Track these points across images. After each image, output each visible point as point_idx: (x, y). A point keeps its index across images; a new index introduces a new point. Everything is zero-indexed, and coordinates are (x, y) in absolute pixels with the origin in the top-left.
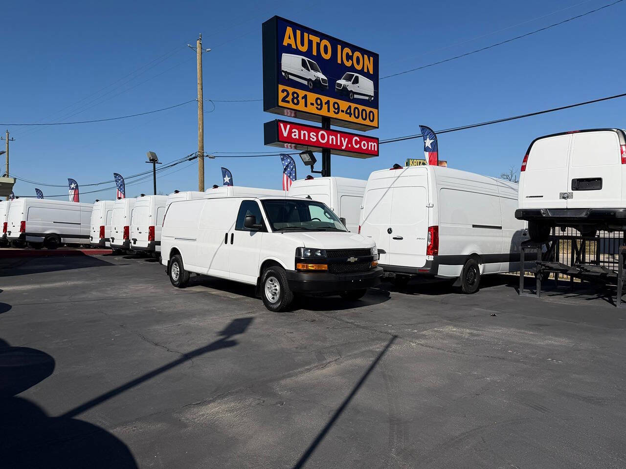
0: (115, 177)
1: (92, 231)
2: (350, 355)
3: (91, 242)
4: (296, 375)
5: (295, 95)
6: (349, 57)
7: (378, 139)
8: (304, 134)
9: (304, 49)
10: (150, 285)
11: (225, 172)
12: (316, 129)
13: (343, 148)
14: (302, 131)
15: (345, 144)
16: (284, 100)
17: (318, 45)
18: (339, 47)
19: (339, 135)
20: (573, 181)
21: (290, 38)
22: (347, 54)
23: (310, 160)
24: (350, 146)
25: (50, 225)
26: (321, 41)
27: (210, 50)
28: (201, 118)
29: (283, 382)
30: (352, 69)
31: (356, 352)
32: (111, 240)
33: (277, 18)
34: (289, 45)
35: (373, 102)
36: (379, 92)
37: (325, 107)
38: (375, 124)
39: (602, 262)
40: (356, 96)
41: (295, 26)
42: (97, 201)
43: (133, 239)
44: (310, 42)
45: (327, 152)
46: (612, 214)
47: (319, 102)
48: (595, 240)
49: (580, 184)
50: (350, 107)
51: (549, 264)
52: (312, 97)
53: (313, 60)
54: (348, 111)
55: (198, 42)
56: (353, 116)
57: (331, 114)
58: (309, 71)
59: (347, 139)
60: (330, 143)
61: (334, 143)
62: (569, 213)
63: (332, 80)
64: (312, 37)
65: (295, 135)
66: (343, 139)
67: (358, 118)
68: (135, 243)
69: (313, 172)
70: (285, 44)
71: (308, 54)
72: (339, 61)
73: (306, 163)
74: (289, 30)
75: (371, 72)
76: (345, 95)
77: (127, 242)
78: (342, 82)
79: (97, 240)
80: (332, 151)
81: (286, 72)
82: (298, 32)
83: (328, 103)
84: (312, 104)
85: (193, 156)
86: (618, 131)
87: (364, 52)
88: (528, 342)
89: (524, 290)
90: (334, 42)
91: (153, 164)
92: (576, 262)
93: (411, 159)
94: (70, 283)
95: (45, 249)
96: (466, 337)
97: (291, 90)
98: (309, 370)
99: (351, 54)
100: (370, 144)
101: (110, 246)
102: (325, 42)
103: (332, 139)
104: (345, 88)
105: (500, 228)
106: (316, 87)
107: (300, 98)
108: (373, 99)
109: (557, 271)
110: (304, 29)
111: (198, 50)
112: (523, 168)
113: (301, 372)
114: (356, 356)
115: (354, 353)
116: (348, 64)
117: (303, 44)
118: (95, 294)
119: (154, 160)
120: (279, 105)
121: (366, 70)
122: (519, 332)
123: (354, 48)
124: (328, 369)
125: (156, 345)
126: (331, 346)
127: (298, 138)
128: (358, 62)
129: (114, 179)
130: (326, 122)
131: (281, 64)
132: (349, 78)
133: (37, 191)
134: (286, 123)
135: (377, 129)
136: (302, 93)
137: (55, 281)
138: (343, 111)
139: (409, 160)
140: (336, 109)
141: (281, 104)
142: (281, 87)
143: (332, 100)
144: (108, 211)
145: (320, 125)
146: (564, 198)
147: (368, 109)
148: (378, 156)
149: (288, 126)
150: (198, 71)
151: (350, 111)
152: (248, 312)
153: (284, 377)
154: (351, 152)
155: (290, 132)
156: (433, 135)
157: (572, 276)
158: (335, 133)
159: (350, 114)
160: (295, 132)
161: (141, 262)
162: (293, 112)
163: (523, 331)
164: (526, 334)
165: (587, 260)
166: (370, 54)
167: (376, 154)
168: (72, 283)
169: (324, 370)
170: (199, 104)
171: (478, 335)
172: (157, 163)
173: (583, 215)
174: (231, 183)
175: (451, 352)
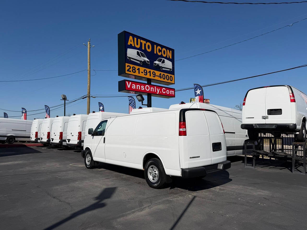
0: (45, 107)
1: (31, 134)
2: (156, 203)
3: (31, 140)
4: (126, 215)
5: (134, 68)
6: (160, 51)
7: (174, 89)
8: (138, 87)
9: (138, 46)
10: (58, 163)
11: (100, 104)
12: (144, 84)
13: (158, 93)
14: (137, 85)
15: (158, 91)
16: (128, 70)
17: (145, 45)
18: (155, 46)
19: (155, 87)
20: (268, 110)
21: (131, 41)
22: (159, 49)
23: (141, 99)
24: (161, 92)
25: (10, 131)
26: (146, 43)
27: (94, 46)
28: (89, 79)
29: (119, 220)
30: (161, 56)
31: (160, 201)
32: (41, 139)
33: (125, 32)
34: (131, 45)
35: (172, 72)
36: (175, 67)
37: (148, 74)
38: (173, 82)
39: (285, 149)
40: (163, 69)
41: (134, 36)
42: (35, 119)
43: (52, 139)
44: (141, 43)
45: (150, 95)
46: (287, 126)
47: (145, 71)
48: (280, 138)
49: (272, 112)
50: (160, 74)
51: (258, 151)
52: (142, 69)
53: (142, 52)
54: (160, 76)
55: (88, 42)
56: (162, 78)
57: (152, 77)
58: (141, 57)
59: (159, 89)
60: (151, 91)
61: (153, 91)
62: (267, 126)
63: (152, 61)
64: (142, 41)
65: (134, 87)
66: (157, 89)
67: (164, 79)
68: (52, 141)
69: (142, 105)
70: (129, 44)
71: (140, 49)
72: (155, 53)
73: (139, 101)
74: (131, 38)
75: (171, 58)
76: (158, 68)
77: (49, 140)
78: (157, 62)
79: (33, 139)
80: (152, 95)
81: (129, 57)
82: (135, 39)
83: (150, 72)
84: (142, 72)
85: (85, 96)
86: (288, 86)
87: (167, 48)
88: (249, 193)
89: (247, 164)
90: (153, 43)
91: (64, 101)
92: (272, 150)
93: (193, 98)
94: (16, 162)
95: (7, 143)
96: (218, 191)
97: (132, 66)
98: (134, 212)
99: (161, 49)
100: (171, 91)
101: (40, 142)
102: (148, 43)
103: (152, 89)
104: (158, 65)
105: (234, 133)
106: (144, 64)
107: (136, 70)
108: (171, 70)
109: (263, 155)
110: (138, 37)
111: (89, 46)
112: (244, 104)
113: (130, 214)
114: (160, 203)
115: (159, 201)
116: (160, 54)
117: (137, 44)
118: (28, 168)
119: (65, 99)
120: (126, 73)
121: (168, 57)
122: (244, 188)
123: (162, 47)
124: (144, 211)
125: (54, 198)
126: (147, 198)
127: (135, 88)
128: (164, 53)
129: (45, 108)
130: (149, 81)
131: (127, 53)
132: (160, 61)
133: (4, 114)
134: (129, 81)
135: (174, 84)
136: (137, 67)
137: (8, 161)
138: (157, 76)
139: (191, 98)
140: (154, 75)
141: (127, 72)
142: (127, 64)
143: (152, 71)
144: (40, 125)
145: (146, 82)
146: (264, 118)
147: (169, 75)
148: (175, 97)
149: (130, 83)
150: (88, 56)
151: (161, 76)
152: (106, 178)
153: (120, 217)
154: (161, 95)
155: (131, 86)
156: (200, 88)
157: (271, 157)
158: (154, 86)
159: (161, 77)
160: (134, 86)
161: (55, 150)
162: (134, 76)
163: (246, 187)
164: (248, 189)
165: (278, 149)
166: (170, 49)
167: (173, 96)
168: (17, 162)
169: (142, 212)
170: (88, 72)
171: (223, 190)
172: (66, 100)
173: (274, 127)
174: (103, 110)
175: (209, 200)
